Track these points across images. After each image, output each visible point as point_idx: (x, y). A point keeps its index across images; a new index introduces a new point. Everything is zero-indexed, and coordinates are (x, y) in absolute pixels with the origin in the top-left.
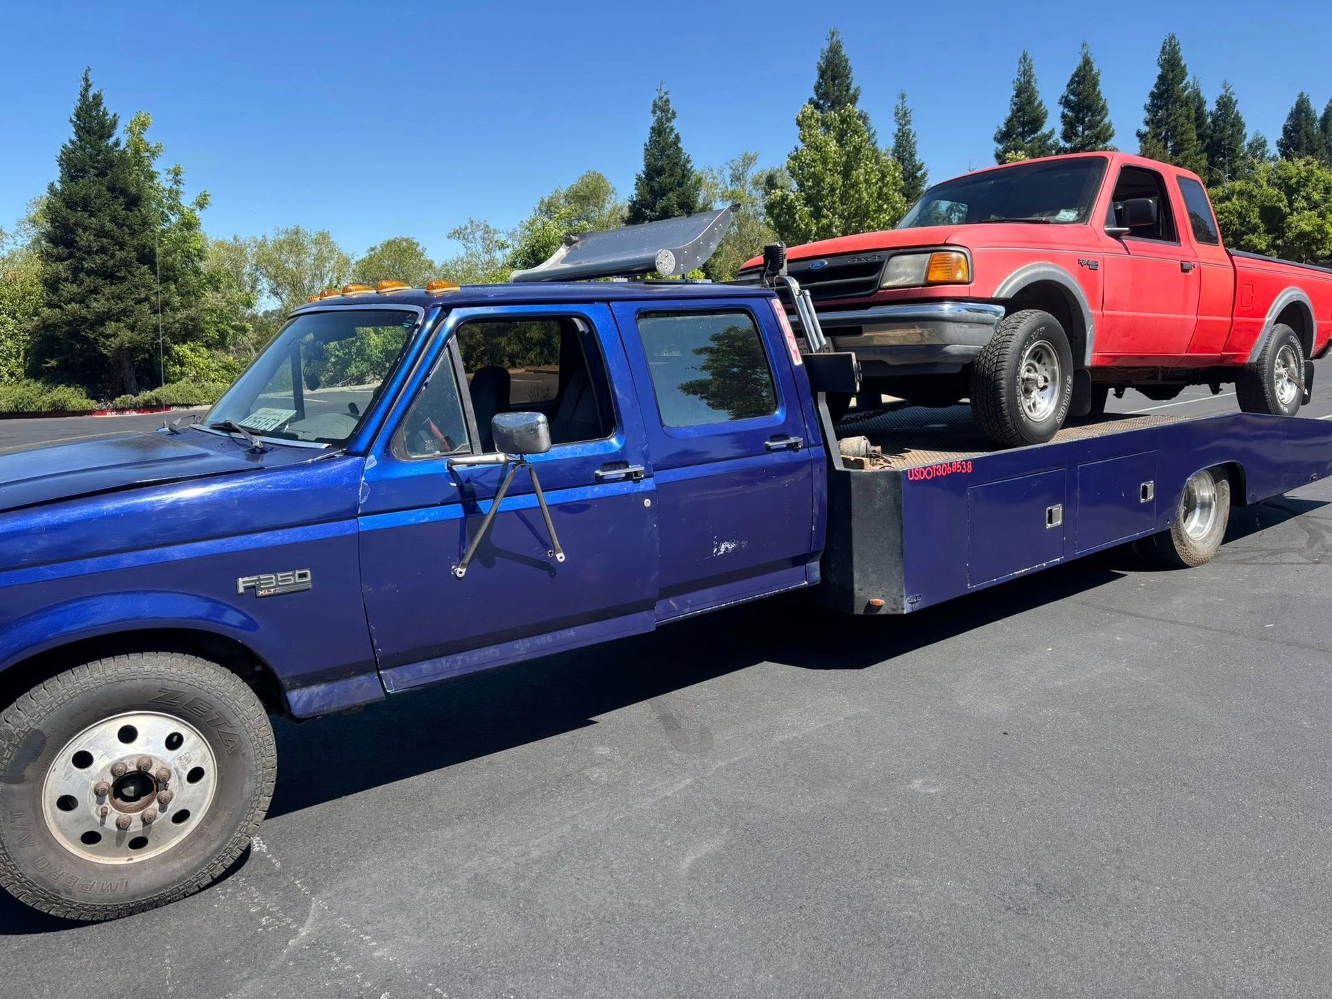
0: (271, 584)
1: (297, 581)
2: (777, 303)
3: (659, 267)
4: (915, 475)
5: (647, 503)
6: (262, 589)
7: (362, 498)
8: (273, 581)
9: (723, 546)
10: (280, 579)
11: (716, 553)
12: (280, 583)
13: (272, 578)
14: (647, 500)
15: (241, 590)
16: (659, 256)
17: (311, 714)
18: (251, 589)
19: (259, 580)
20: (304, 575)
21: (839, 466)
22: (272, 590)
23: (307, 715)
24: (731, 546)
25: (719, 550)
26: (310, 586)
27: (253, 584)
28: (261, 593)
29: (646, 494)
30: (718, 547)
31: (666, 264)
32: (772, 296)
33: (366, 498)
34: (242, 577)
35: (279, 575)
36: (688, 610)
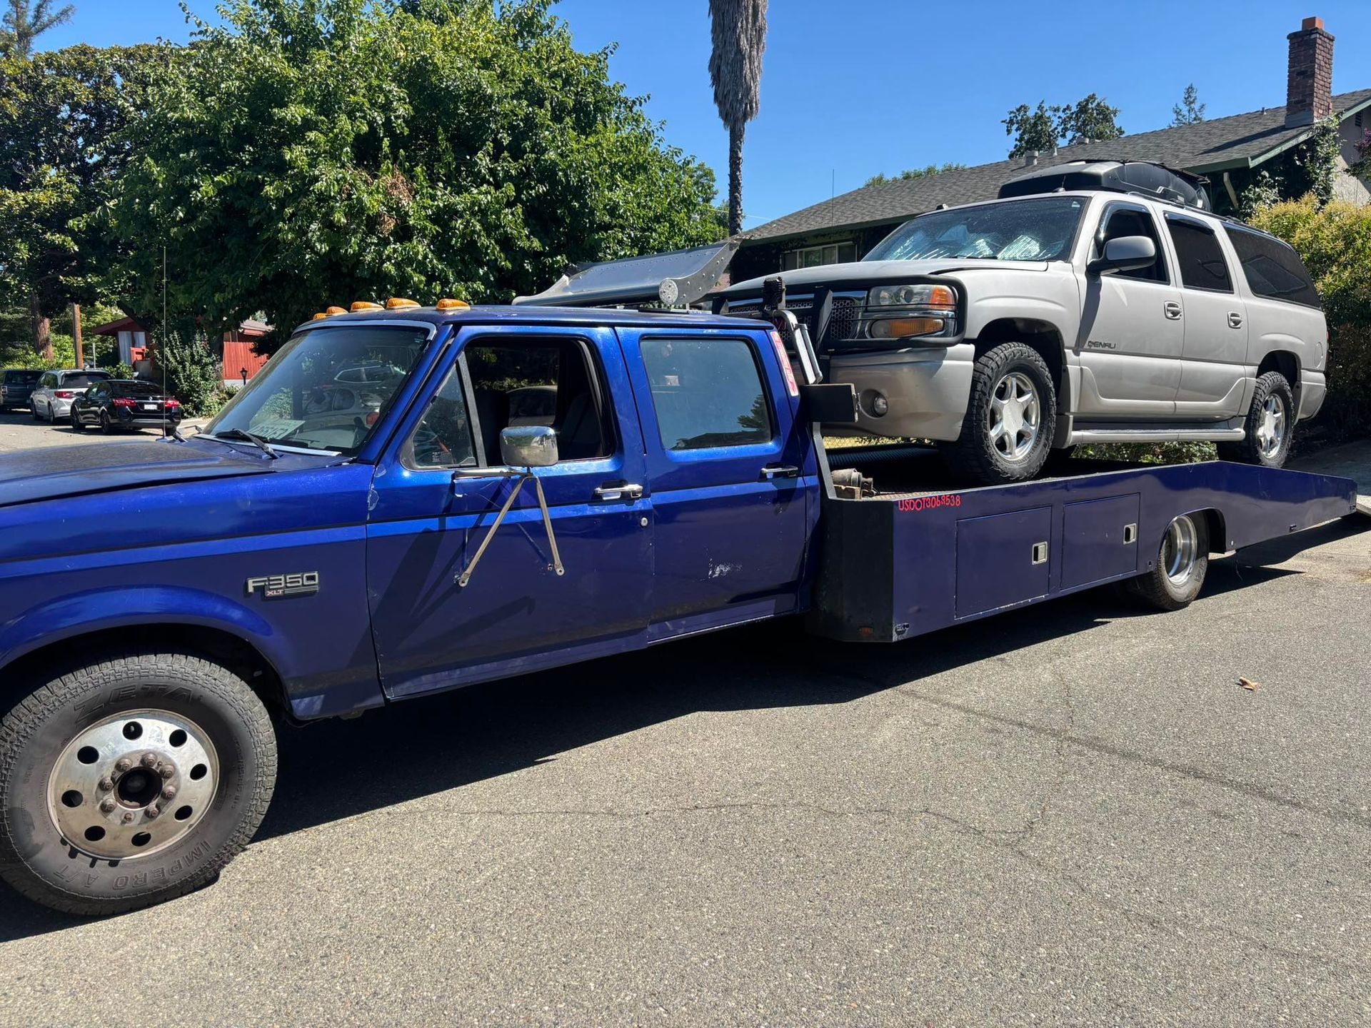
0: (280, 584)
1: (305, 583)
2: (775, 336)
3: (662, 297)
4: (905, 506)
5: (644, 521)
6: (270, 590)
7: (371, 505)
8: (282, 582)
9: (718, 569)
10: (288, 581)
11: (711, 575)
12: (288, 585)
13: (280, 580)
14: (644, 519)
15: (251, 590)
16: (663, 287)
17: (312, 716)
18: (260, 590)
19: (269, 580)
20: (312, 578)
21: (832, 496)
22: (281, 591)
23: (309, 716)
24: (726, 569)
25: (714, 573)
26: (317, 588)
27: (263, 584)
28: (269, 593)
29: (643, 513)
30: (714, 569)
31: (670, 293)
32: (771, 328)
33: (374, 505)
34: (252, 577)
35: (288, 577)
36: (681, 631)
